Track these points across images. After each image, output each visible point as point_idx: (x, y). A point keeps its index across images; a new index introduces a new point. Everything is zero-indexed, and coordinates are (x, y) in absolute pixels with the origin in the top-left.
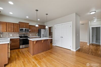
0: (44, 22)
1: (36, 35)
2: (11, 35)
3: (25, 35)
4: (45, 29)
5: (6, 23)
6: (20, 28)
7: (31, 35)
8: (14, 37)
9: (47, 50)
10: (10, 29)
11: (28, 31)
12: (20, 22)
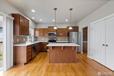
0: (76, 23)
1: (66, 39)
2: (43, 39)
3: (53, 39)
4: (78, 31)
5: (39, 29)
6: (48, 33)
7: (59, 39)
8: (45, 41)
9: (69, 62)
10: (41, 34)
11: (55, 35)
12: (48, 27)
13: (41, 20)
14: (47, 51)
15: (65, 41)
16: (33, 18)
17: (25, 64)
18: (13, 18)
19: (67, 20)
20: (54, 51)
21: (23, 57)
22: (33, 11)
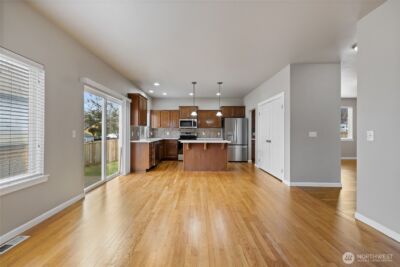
1: (218, 134)
2: (168, 134)
3: (190, 133)
4: (243, 116)
5: (161, 111)
6: (180, 120)
7: (204, 134)
11: (195, 125)
12: (181, 107)
13: (165, 94)
14: (176, 159)
15: (217, 137)
16: (151, 92)
17: (147, 171)
18: (130, 101)
19: (218, 94)
20: (192, 151)
21: (144, 160)
22: (156, 84)
